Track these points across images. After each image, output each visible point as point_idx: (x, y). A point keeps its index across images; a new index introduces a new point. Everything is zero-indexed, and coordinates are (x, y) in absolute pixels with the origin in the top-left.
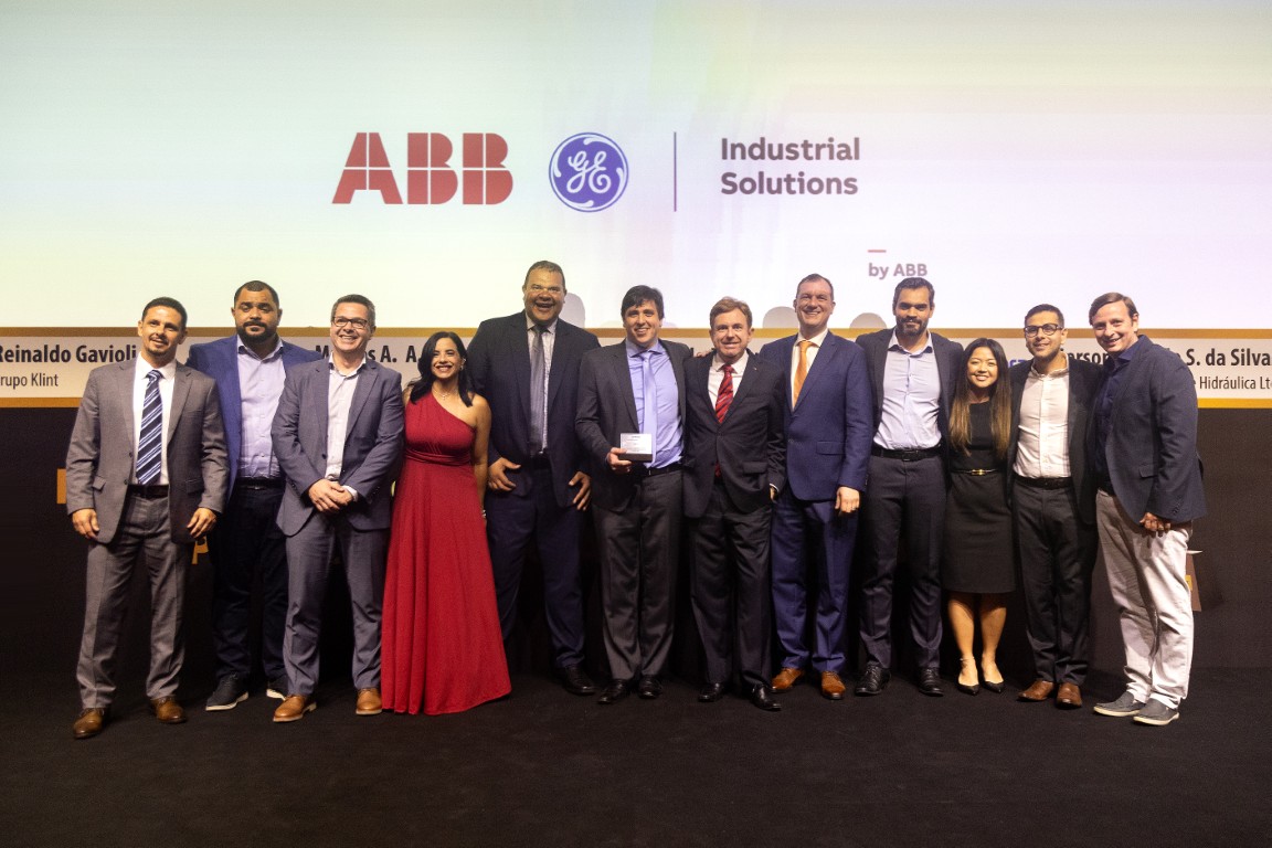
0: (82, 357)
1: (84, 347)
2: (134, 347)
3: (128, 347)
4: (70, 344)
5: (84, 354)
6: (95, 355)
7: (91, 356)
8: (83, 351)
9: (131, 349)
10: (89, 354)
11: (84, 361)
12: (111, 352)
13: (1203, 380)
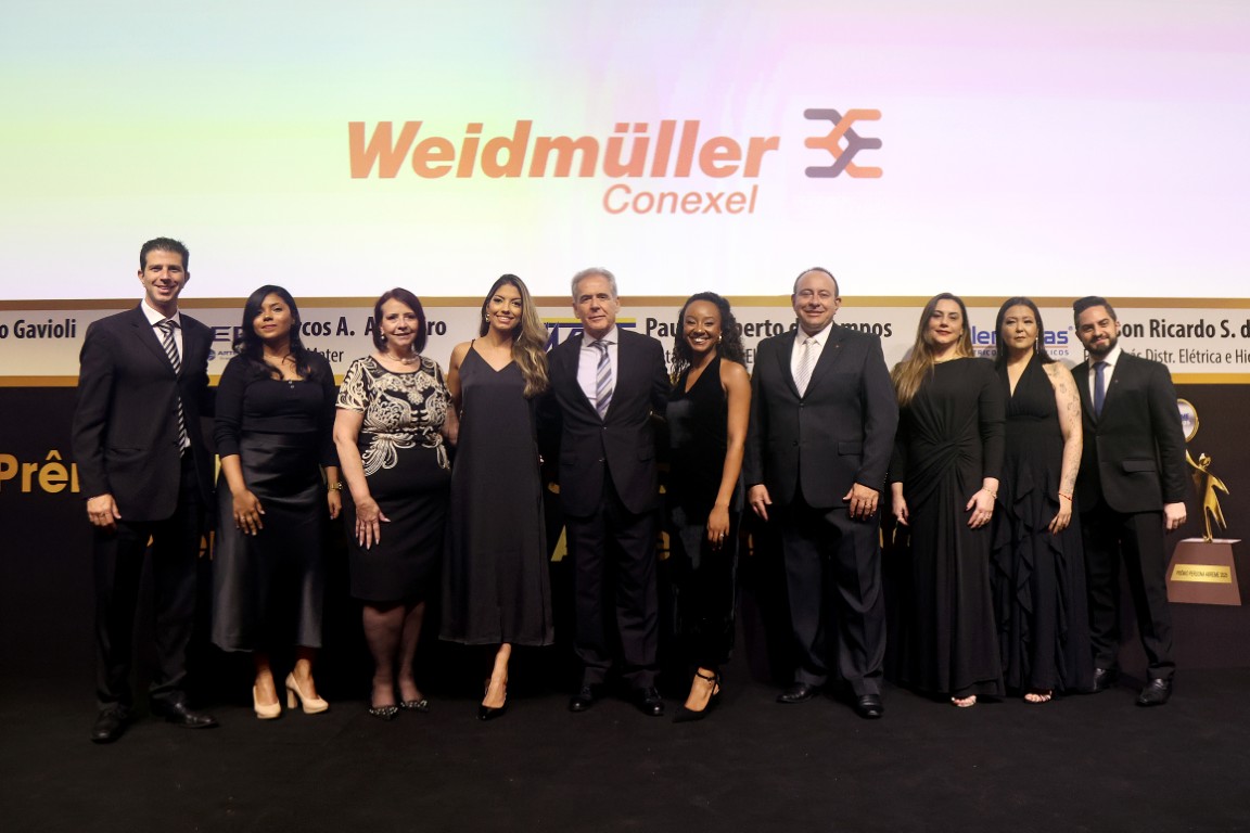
0: (20, 333)
1: (22, 321)
2: (74, 321)
3: (68, 321)
4: (8, 319)
5: (22, 330)
6: (33, 331)
7: (28, 332)
8: (21, 326)
9: (71, 323)
10: (27, 329)
11: (22, 337)
12: (50, 326)
13: (1239, 353)
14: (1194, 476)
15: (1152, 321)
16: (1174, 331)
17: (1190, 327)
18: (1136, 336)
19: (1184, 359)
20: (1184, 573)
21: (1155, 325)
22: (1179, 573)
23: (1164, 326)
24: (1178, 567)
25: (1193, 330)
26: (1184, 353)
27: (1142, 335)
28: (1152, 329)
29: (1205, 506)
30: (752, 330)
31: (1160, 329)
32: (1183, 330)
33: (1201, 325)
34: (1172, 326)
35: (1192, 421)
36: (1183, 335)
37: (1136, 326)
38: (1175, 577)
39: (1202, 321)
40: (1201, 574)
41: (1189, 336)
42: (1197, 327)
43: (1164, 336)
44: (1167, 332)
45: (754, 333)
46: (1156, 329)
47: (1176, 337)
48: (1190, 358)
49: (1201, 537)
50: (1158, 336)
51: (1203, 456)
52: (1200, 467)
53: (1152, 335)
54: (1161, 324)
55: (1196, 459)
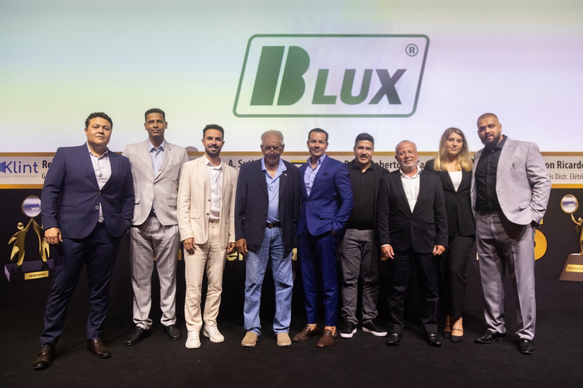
14: (576, 227)
15: (558, 162)
16: (568, 166)
17: (575, 164)
18: (551, 168)
19: (572, 178)
20: (572, 268)
21: (559, 163)
22: (569, 268)
23: (563, 164)
24: (569, 266)
25: (576, 166)
26: (572, 175)
27: (554, 168)
28: (558, 165)
29: (581, 240)
30: (388, 165)
31: (562, 165)
32: (572, 165)
33: (580, 164)
34: (567, 164)
35: (575, 204)
36: (572, 168)
37: (551, 164)
38: (568, 270)
39: (580, 162)
40: (579, 269)
41: (574, 168)
42: (578, 164)
43: (563, 168)
44: (565, 166)
45: (389, 167)
46: (560, 165)
47: (569, 169)
48: (575, 177)
49: (579, 253)
50: (561, 168)
51: (580, 219)
52: (579, 224)
53: (558, 168)
54: (562, 163)
55: (577, 219)
